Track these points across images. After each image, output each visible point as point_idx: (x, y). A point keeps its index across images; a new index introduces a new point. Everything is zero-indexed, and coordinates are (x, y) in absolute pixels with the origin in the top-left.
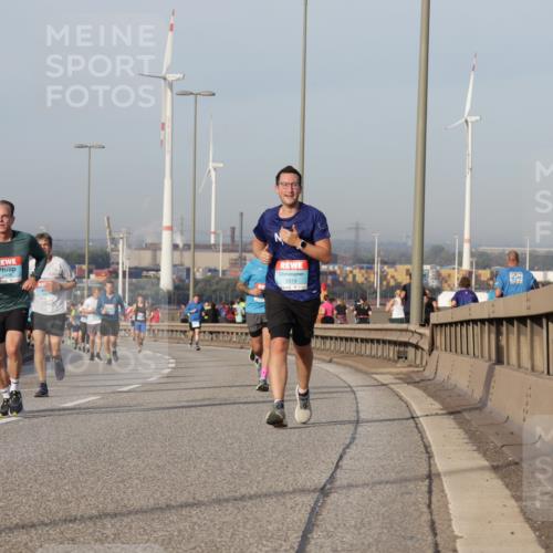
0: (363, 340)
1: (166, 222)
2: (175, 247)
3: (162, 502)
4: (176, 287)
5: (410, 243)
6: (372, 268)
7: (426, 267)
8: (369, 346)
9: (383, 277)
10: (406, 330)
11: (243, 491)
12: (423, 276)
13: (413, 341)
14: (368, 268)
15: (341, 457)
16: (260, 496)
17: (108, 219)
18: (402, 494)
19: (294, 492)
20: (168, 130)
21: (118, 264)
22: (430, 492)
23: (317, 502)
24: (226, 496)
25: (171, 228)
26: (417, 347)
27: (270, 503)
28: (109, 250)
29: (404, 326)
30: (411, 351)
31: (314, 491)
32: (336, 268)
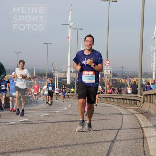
0: (124, 99)
1: (69, 65)
2: (71, 72)
3: (67, 144)
4: (71, 83)
5: (138, 72)
6: (127, 79)
7: (142, 78)
8: (126, 101)
9: (130, 81)
10: (137, 96)
11: (90, 141)
12: (141, 81)
13: (138, 99)
14: (125, 79)
15: (118, 132)
16: (95, 143)
17: (53, 64)
18: (136, 143)
19: (105, 142)
20: (70, 39)
21: (55, 76)
22: (143, 142)
23: (111, 145)
24: (85, 142)
25: (70, 67)
26: (139, 101)
27: (98, 145)
28: (53, 73)
29: (136, 95)
30: (138, 102)
31: (110, 141)
32: (117, 78)
